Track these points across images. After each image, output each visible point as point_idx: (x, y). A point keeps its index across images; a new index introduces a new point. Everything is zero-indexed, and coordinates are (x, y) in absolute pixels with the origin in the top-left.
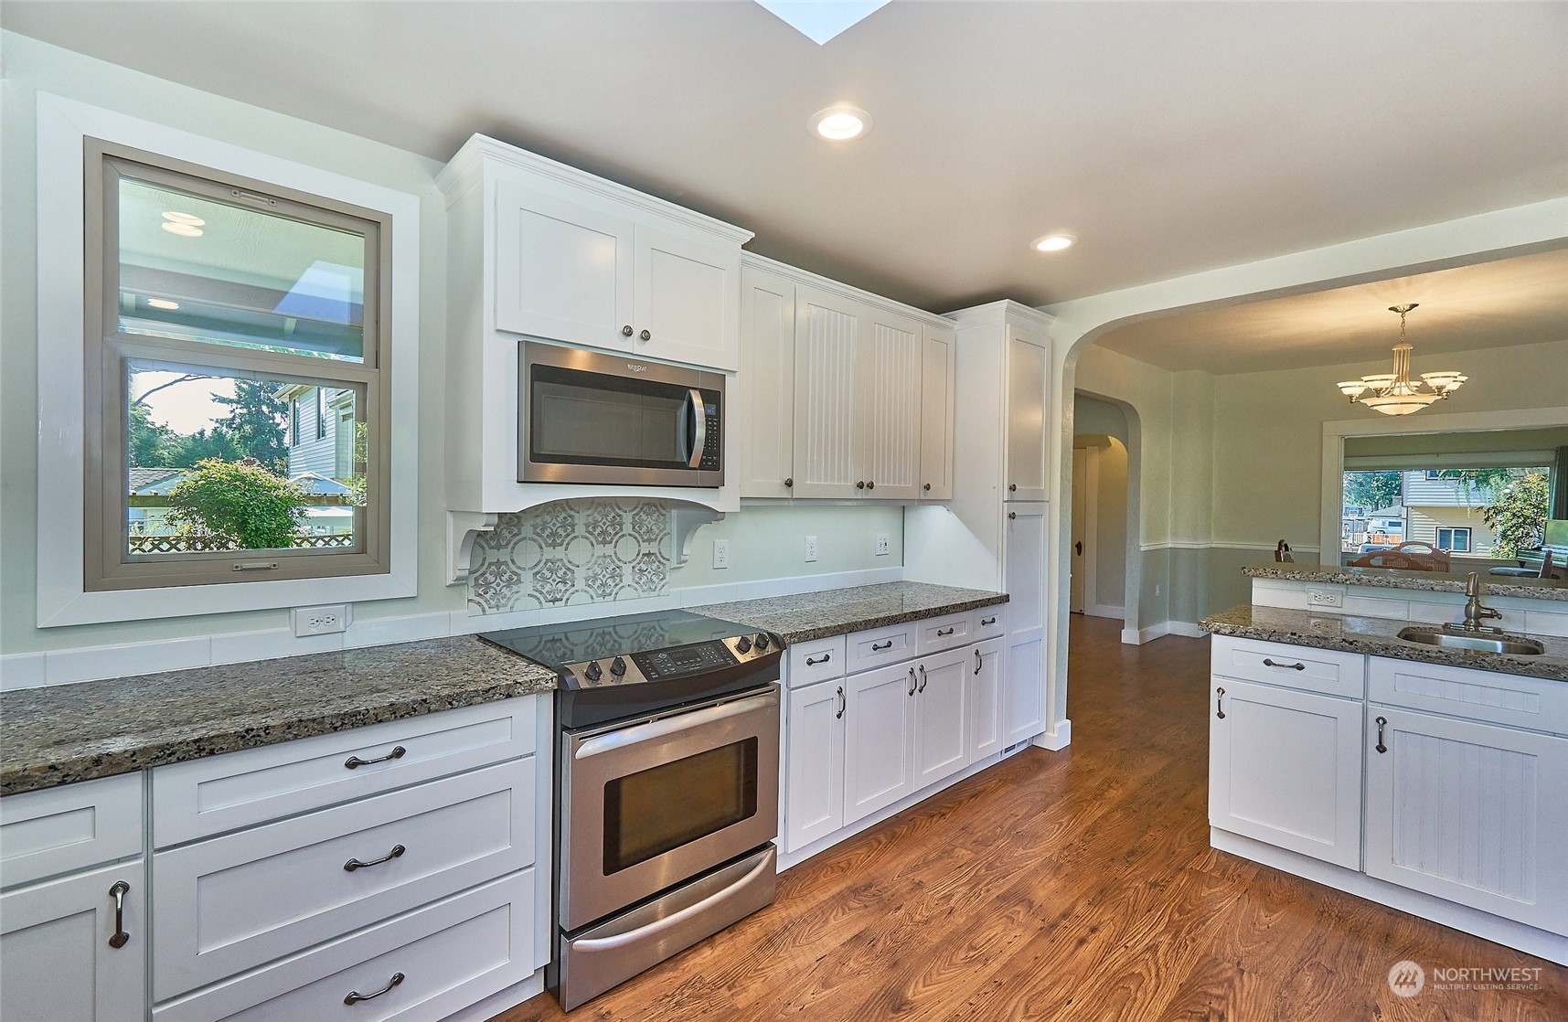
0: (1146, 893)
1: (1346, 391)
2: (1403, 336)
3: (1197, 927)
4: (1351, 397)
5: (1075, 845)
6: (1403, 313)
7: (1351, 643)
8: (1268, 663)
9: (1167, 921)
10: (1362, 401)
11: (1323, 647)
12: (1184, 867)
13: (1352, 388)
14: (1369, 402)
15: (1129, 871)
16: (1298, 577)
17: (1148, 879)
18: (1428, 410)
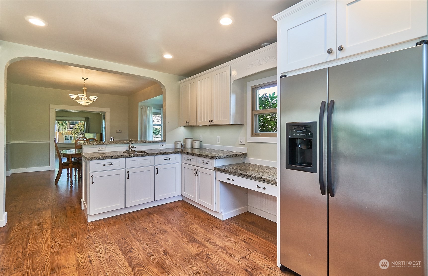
0: (89, 240)
1: (72, 97)
2: (85, 86)
3: (108, 238)
4: (73, 99)
5: (54, 245)
6: (85, 80)
7: (123, 156)
8: (104, 165)
9: (101, 242)
10: (76, 100)
11: (118, 158)
12: (89, 230)
13: (74, 96)
14: (77, 101)
15: (78, 239)
16: (96, 144)
17: (85, 238)
18: (91, 105)
